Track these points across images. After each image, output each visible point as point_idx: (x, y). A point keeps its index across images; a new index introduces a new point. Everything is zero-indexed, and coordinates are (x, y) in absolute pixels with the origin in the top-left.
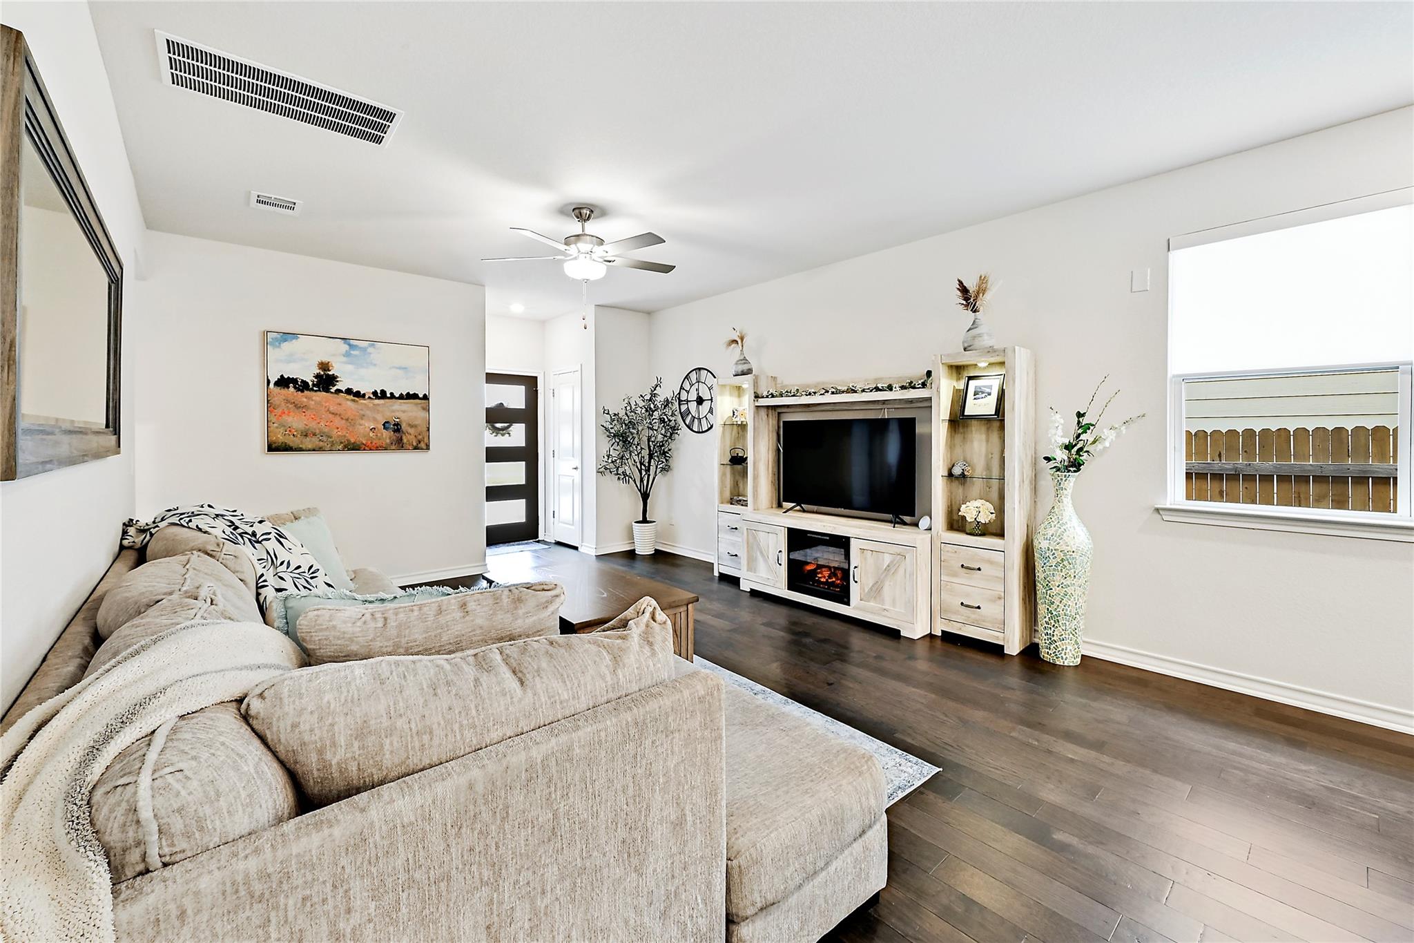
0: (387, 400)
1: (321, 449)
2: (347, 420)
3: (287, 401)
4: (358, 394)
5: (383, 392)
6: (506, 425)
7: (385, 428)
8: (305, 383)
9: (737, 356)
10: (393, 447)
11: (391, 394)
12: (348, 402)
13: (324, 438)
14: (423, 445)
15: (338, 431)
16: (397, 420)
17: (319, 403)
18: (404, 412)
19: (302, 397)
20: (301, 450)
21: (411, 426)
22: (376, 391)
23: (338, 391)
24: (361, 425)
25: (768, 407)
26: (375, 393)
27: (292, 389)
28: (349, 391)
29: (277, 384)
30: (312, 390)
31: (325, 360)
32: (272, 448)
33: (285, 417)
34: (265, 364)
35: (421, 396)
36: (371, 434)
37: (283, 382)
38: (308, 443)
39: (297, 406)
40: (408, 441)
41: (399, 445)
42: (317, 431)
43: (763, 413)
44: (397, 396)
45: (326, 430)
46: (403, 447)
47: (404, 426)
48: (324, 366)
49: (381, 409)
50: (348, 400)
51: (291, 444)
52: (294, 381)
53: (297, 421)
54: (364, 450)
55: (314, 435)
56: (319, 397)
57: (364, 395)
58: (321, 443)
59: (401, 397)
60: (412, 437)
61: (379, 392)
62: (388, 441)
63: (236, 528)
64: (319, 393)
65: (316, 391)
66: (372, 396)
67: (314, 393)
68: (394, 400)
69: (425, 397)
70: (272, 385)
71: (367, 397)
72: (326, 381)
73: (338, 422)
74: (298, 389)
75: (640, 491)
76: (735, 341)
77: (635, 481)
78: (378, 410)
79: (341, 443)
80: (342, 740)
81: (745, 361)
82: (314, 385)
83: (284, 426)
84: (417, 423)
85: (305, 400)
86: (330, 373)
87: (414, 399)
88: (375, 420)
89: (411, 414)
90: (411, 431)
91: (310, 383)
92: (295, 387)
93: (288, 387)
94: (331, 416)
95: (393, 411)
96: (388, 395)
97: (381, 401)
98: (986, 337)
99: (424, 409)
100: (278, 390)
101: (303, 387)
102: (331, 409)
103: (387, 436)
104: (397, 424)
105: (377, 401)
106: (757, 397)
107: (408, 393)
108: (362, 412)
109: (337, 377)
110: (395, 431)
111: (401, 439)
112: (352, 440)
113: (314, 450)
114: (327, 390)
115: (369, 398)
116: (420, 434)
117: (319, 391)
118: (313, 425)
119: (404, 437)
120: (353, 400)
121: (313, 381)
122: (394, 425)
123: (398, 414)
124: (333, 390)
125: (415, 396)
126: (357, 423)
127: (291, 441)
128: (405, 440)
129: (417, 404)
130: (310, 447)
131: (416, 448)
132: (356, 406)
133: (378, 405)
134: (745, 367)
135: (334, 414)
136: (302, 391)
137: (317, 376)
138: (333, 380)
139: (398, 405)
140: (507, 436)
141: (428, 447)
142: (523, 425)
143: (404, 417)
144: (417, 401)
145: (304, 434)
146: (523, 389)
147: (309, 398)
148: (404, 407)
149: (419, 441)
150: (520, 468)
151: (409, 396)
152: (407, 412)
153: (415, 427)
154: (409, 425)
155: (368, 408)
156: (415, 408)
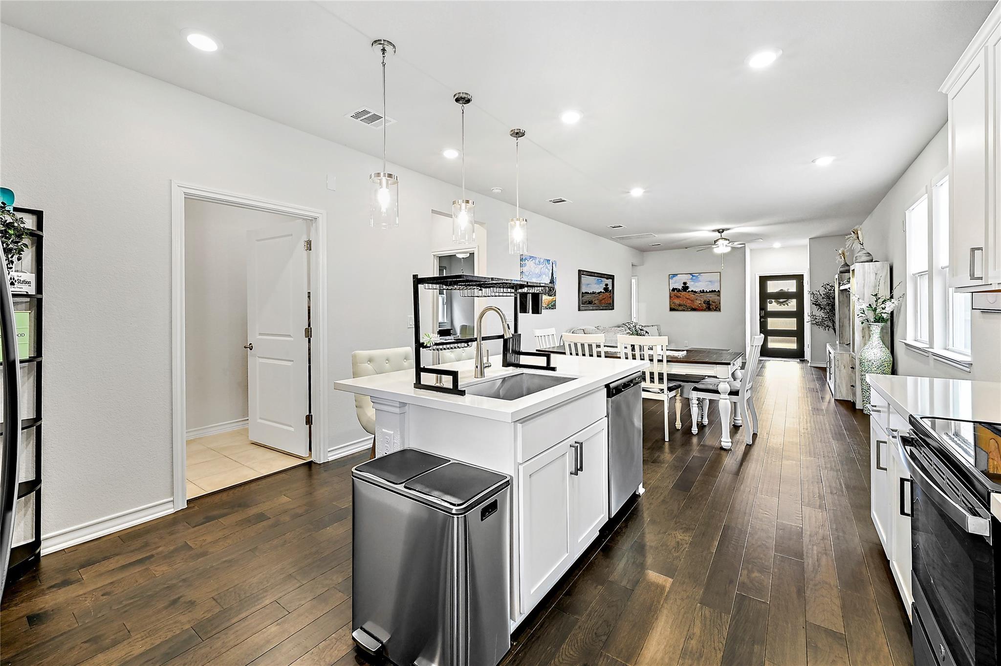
0: (705, 294)
1: (684, 310)
2: (692, 301)
3: (675, 295)
4: (695, 292)
5: (703, 290)
6: (785, 300)
7: (704, 303)
8: (679, 289)
10: (707, 310)
12: (692, 296)
14: (718, 309)
15: (688, 304)
16: (708, 300)
17: (683, 296)
20: (677, 310)
23: (689, 291)
24: (696, 302)
26: (700, 291)
27: (676, 292)
28: (692, 291)
29: (672, 290)
30: (681, 292)
31: (685, 281)
32: (672, 309)
33: (674, 300)
34: (669, 286)
35: (717, 291)
36: (700, 305)
37: (674, 290)
38: (680, 308)
39: (677, 297)
40: (713, 308)
41: (709, 309)
44: (708, 291)
45: (685, 304)
47: (711, 302)
48: (685, 283)
50: (692, 294)
52: (676, 289)
53: (677, 301)
54: (698, 311)
55: (682, 305)
56: (683, 293)
57: (697, 292)
58: (684, 308)
59: (710, 292)
60: (714, 306)
62: (705, 308)
68: (707, 293)
69: (719, 291)
72: (685, 288)
73: (689, 301)
74: (678, 292)
78: (702, 297)
79: (690, 308)
82: (682, 290)
83: (674, 303)
86: (687, 286)
88: (700, 300)
90: (713, 304)
95: (707, 297)
96: (705, 292)
97: (703, 294)
98: (859, 257)
99: (718, 296)
100: (672, 292)
102: (687, 297)
103: (705, 306)
105: (701, 294)
108: (696, 298)
110: (707, 304)
112: (693, 308)
113: (682, 311)
114: (686, 291)
115: (699, 293)
116: (716, 305)
118: (681, 302)
119: (711, 306)
120: (694, 294)
122: (707, 302)
123: (709, 298)
125: (715, 291)
127: (676, 307)
128: (711, 308)
129: (715, 294)
131: (715, 310)
132: (694, 296)
135: (688, 299)
137: (683, 287)
138: (688, 288)
139: (708, 295)
140: (786, 305)
141: (720, 310)
142: (795, 300)
143: (711, 299)
144: (716, 293)
145: (680, 305)
146: (794, 282)
147: (680, 294)
148: (710, 296)
149: (716, 308)
150: (794, 321)
151: (713, 291)
152: (712, 297)
153: (715, 302)
154: (713, 302)
155: (699, 297)
156: (715, 296)
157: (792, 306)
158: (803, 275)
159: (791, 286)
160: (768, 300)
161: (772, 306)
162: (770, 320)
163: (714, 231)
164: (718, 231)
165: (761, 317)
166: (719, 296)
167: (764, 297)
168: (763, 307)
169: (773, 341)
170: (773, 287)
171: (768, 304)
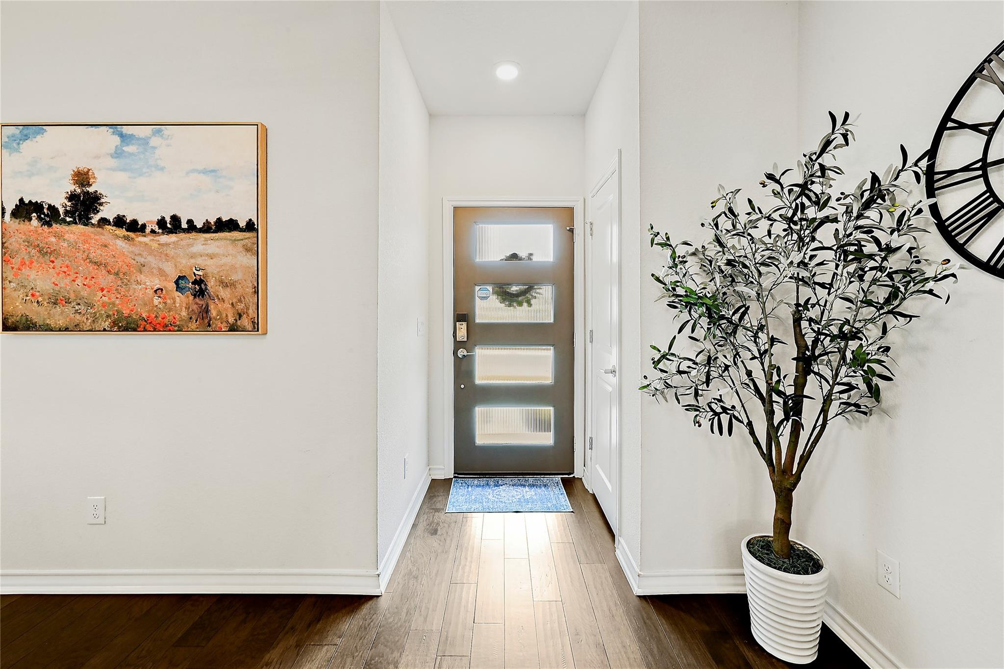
0: (182, 235)
1: (76, 327)
2: (117, 274)
3: (29, 243)
4: (135, 227)
5: (175, 219)
7: (179, 288)
8: (52, 208)
10: (193, 325)
11: (190, 222)
12: (117, 241)
13: (82, 308)
14: (245, 322)
16: (200, 273)
17: (74, 246)
18: (211, 257)
19: (50, 235)
20: (48, 329)
21: (225, 284)
22: (163, 218)
23: (104, 221)
24: (138, 283)
26: (161, 223)
27: (35, 222)
28: (120, 222)
29: (15, 214)
30: (64, 221)
31: (83, 166)
32: (9, 325)
33: (25, 271)
35: (242, 224)
36: (156, 301)
37: (23, 211)
38: (59, 316)
39: (42, 252)
40: (219, 313)
42: (72, 297)
44: (199, 225)
45: (85, 294)
46: (209, 325)
47: (212, 285)
48: (82, 178)
49: (171, 252)
50: (117, 237)
51: (35, 319)
52: (37, 207)
53: (42, 279)
54: (145, 330)
55: (68, 302)
56: (76, 233)
57: (144, 226)
58: (78, 317)
59: (207, 228)
60: (227, 305)
61: (168, 220)
62: (184, 313)
64: (74, 227)
65: (69, 223)
66: (156, 228)
67: (66, 228)
68: (193, 235)
69: (251, 227)
70: (9, 218)
71: (148, 230)
72: (85, 204)
73: (106, 280)
78: (166, 255)
79: (108, 316)
82: (67, 213)
83: (24, 287)
84: (233, 278)
85: (53, 239)
86: (91, 190)
87: (230, 230)
88: (162, 273)
89: (224, 260)
90: (224, 293)
91: (61, 211)
92: (39, 218)
93: (30, 219)
94: (91, 267)
95: (193, 256)
96: (184, 225)
97: (173, 238)
99: (248, 250)
100: (16, 224)
101: (50, 215)
102: (93, 255)
103: (182, 302)
104: (199, 282)
105: (165, 238)
107: (219, 220)
108: (142, 260)
109: (101, 196)
111: (207, 311)
112: (126, 312)
113: (67, 329)
114: (86, 222)
115: (153, 231)
116: (240, 301)
117: (74, 222)
118: (64, 283)
119: (212, 306)
120: (126, 238)
121: (65, 206)
122: (193, 283)
123: (200, 261)
124: (94, 221)
125: (230, 225)
126: (134, 278)
127: (37, 313)
128: (213, 313)
129: (235, 241)
130: (61, 323)
131: (233, 328)
132: (132, 249)
133: (167, 245)
135: (97, 264)
136: (49, 224)
137: (72, 197)
138: (96, 201)
139: (200, 244)
140: (525, 306)
141: (255, 327)
142: (551, 290)
143: (212, 266)
144: (236, 234)
146: (551, 229)
147: (59, 236)
148: (211, 247)
150: (547, 357)
151: (221, 226)
152: (219, 257)
153: (235, 286)
154: (222, 282)
155: (151, 252)
156: (231, 249)
157: (542, 307)
158: (574, 209)
159: (540, 244)
160: (478, 289)
161: (489, 309)
162: (480, 354)
165: (457, 345)
166: (255, 250)
167: (467, 278)
171: (476, 301)
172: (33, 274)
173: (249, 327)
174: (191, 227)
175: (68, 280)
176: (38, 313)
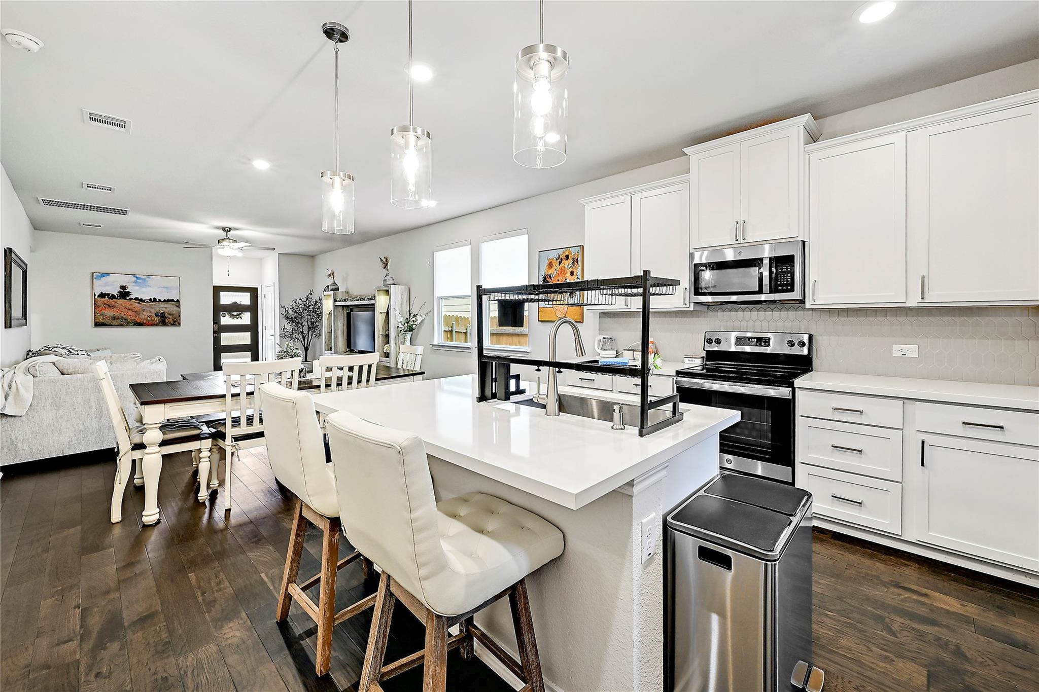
0: (157, 303)
1: (122, 325)
2: (136, 312)
3: (104, 304)
4: (141, 300)
5: (155, 299)
6: (239, 313)
7: (156, 315)
8: (113, 296)
9: (332, 282)
10: (161, 324)
11: (159, 300)
12: (137, 305)
13: (124, 320)
15: (131, 316)
16: (163, 312)
17: (121, 304)
18: (166, 308)
19: (112, 302)
20: (112, 325)
22: (151, 298)
23: (131, 299)
24: (143, 314)
25: (343, 306)
26: (150, 300)
27: (107, 298)
28: (136, 299)
29: (99, 296)
30: (117, 298)
31: (124, 285)
32: (97, 324)
33: (103, 311)
34: (93, 289)
35: (175, 300)
36: (148, 318)
37: (102, 295)
38: (115, 322)
39: (109, 306)
40: (169, 321)
41: (164, 323)
42: (120, 317)
43: (340, 309)
44: (162, 300)
45: (124, 317)
46: (166, 324)
47: (166, 314)
48: (123, 288)
49: (154, 307)
50: (136, 303)
51: (107, 323)
52: (108, 295)
53: (109, 313)
54: (145, 326)
55: (118, 319)
56: (121, 301)
57: (145, 300)
58: (122, 323)
59: (165, 301)
60: (171, 320)
62: (158, 321)
63: (71, 352)
65: (119, 299)
68: (161, 303)
69: (178, 301)
70: (96, 297)
72: (124, 294)
73: (130, 313)
74: (109, 298)
75: (304, 346)
76: (330, 275)
77: (301, 341)
78: (152, 307)
79: (133, 322)
80: (71, 368)
81: (335, 284)
82: (118, 296)
83: (103, 315)
84: (173, 313)
86: (127, 291)
88: (150, 312)
90: (169, 316)
91: (116, 296)
92: (108, 297)
93: (105, 298)
94: (126, 310)
95: (160, 308)
96: (158, 300)
97: (154, 303)
98: (387, 281)
99: (177, 306)
100: (99, 299)
101: (113, 297)
102: (127, 307)
103: (157, 319)
104: (162, 314)
105: (151, 303)
106: (335, 301)
108: (144, 308)
109: (130, 292)
110: (161, 317)
111: (165, 321)
112: (138, 321)
113: (118, 326)
114: (125, 299)
115: (147, 302)
116: (175, 318)
117: (121, 299)
118: (117, 314)
119: (166, 320)
120: (139, 303)
121: (117, 294)
123: (162, 309)
124: (128, 298)
125: (172, 301)
126: (141, 313)
128: (167, 321)
130: (116, 324)
131: (173, 325)
132: (140, 306)
133: (152, 305)
134: (334, 287)
135: (129, 309)
136: (112, 299)
137: (120, 292)
138: (128, 294)
139: (162, 305)
140: (239, 319)
141: (179, 324)
142: (249, 313)
143: (166, 310)
144: (173, 303)
145: (114, 318)
146: (248, 294)
147: (115, 302)
148: (166, 306)
149: (175, 322)
150: (248, 335)
151: (169, 301)
152: (169, 308)
153: (173, 315)
154: (169, 314)
155: (147, 306)
156: (172, 306)
157: (246, 319)
158: (257, 288)
159: (244, 299)
160: (221, 313)
161: (226, 320)
162: (223, 335)
163: (218, 228)
164: (224, 229)
165: (214, 332)
166: (179, 306)
167: (218, 309)
168: (216, 321)
169: (226, 358)
170: (226, 299)
171: (221, 317)
172: (106, 312)
173: (177, 324)
174: (160, 300)
175: (118, 314)
176: (108, 322)
